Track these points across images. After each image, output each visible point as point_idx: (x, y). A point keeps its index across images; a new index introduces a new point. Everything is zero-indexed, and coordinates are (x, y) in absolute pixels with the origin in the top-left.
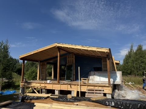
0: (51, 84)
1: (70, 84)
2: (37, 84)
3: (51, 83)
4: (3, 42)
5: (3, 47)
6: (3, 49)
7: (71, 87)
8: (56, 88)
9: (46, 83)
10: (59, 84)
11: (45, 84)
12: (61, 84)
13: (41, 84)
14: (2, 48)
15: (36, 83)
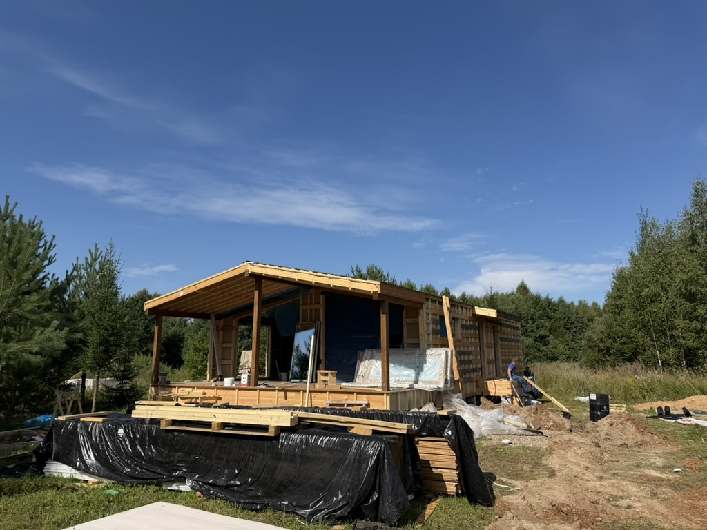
0: (234, 389)
1: (283, 390)
2: (195, 390)
3: (234, 386)
4: (97, 249)
5: (97, 267)
6: (98, 274)
7: (286, 398)
8: (248, 400)
9: (219, 386)
10: (256, 390)
11: (218, 389)
12: (261, 390)
13: (206, 391)
14: (95, 270)
15: (194, 388)
